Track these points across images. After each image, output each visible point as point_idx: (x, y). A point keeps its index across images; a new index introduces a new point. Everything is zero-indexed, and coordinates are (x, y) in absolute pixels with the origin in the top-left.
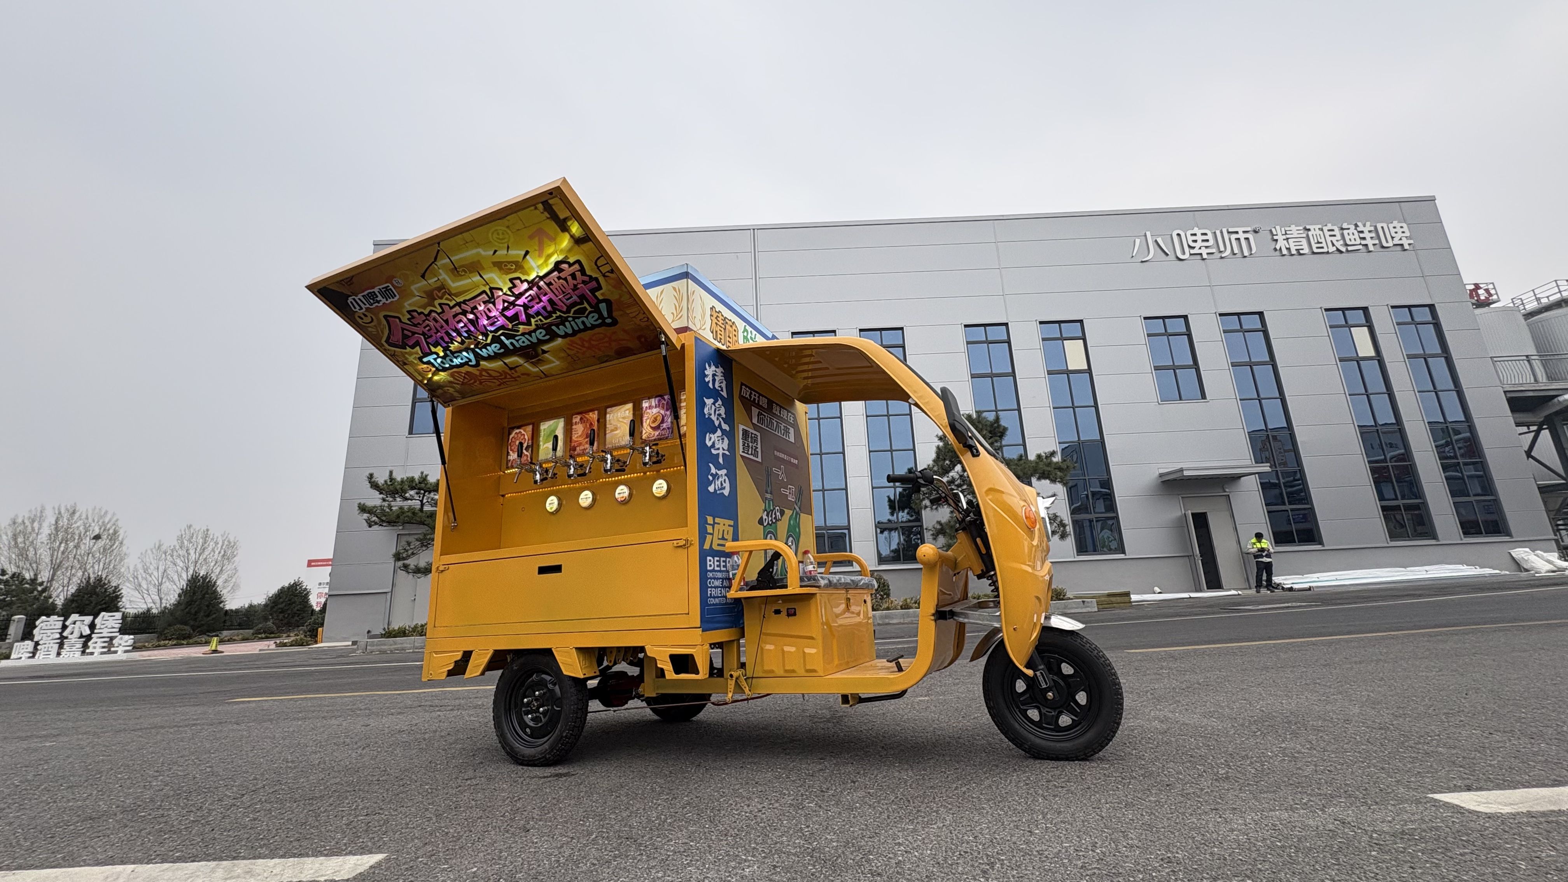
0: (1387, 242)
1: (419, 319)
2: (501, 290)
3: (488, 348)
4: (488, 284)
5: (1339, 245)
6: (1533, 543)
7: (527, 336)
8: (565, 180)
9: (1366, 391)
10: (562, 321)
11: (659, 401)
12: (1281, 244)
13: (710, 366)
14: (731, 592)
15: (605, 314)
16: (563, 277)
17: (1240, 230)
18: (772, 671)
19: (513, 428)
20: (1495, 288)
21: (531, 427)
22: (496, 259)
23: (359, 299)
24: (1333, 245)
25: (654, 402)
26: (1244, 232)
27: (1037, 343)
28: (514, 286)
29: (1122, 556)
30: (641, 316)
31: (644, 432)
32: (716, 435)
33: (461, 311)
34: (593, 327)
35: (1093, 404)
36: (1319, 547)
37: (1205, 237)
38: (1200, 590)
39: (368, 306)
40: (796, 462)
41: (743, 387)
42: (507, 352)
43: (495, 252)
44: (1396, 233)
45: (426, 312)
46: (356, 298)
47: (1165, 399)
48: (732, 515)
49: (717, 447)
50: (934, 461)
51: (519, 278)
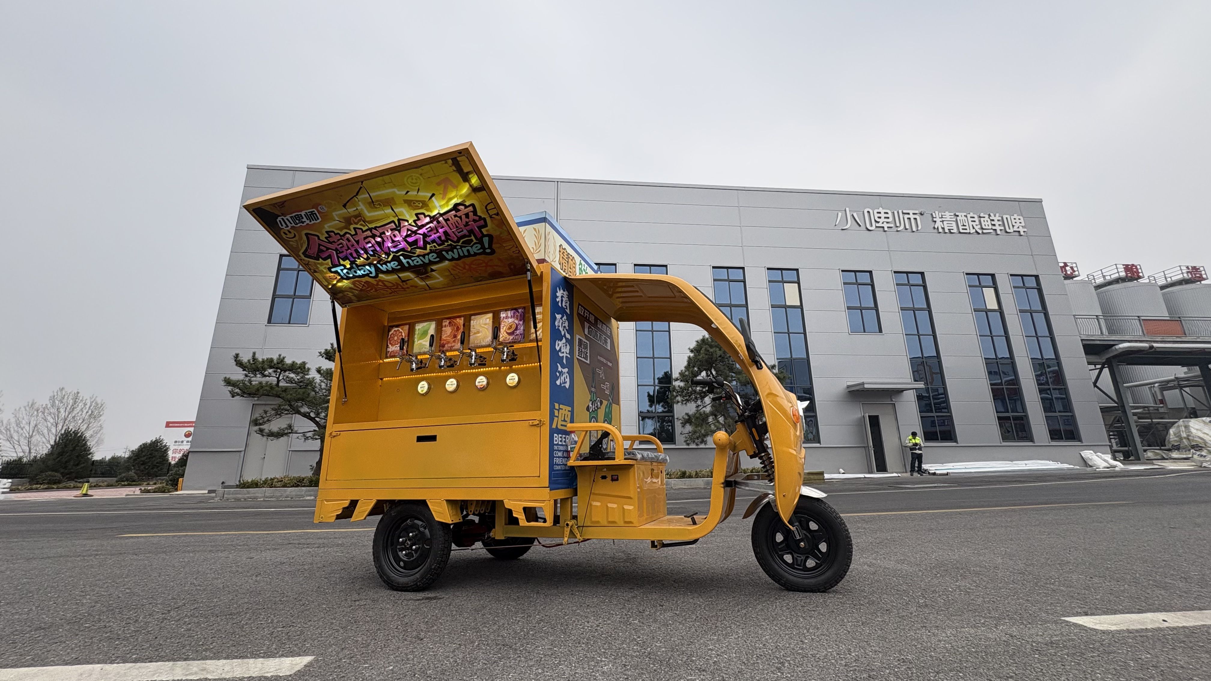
0: (1009, 229)
1: (335, 238)
2: (407, 221)
3: (388, 264)
4: (397, 216)
5: (977, 228)
6: (1095, 447)
7: (421, 257)
8: (471, 144)
9: (991, 333)
10: (452, 248)
11: (514, 313)
12: (939, 224)
13: (560, 290)
14: (571, 461)
15: (487, 246)
16: (459, 215)
17: (911, 212)
18: (598, 522)
19: (393, 327)
20: (1077, 267)
21: (407, 326)
22: (406, 198)
23: (287, 219)
24: (974, 228)
25: (510, 313)
26: (914, 214)
27: (765, 284)
28: (419, 219)
29: (818, 445)
30: (514, 249)
31: (501, 336)
32: (562, 342)
33: (371, 234)
34: (475, 254)
35: (802, 332)
36: (954, 444)
37: (886, 215)
38: (871, 472)
39: (293, 225)
40: (610, 364)
41: (580, 306)
42: (403, 268)
43: (408, 192)
44: (1016, 223)
45: (342, 233)
46: (285, 218)
47: (854, 331)
48: (570, 403)
49: (562, 351)
50: (686, 367)
51: (423, 214)
